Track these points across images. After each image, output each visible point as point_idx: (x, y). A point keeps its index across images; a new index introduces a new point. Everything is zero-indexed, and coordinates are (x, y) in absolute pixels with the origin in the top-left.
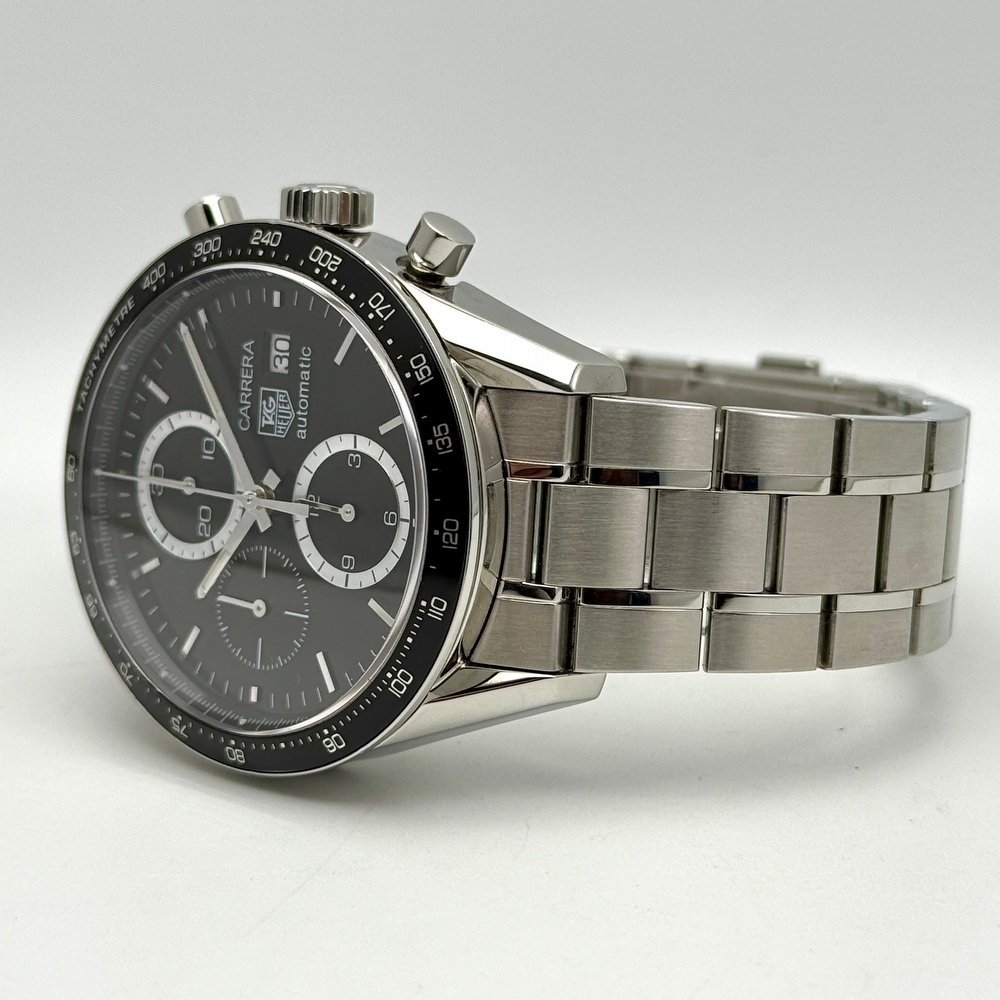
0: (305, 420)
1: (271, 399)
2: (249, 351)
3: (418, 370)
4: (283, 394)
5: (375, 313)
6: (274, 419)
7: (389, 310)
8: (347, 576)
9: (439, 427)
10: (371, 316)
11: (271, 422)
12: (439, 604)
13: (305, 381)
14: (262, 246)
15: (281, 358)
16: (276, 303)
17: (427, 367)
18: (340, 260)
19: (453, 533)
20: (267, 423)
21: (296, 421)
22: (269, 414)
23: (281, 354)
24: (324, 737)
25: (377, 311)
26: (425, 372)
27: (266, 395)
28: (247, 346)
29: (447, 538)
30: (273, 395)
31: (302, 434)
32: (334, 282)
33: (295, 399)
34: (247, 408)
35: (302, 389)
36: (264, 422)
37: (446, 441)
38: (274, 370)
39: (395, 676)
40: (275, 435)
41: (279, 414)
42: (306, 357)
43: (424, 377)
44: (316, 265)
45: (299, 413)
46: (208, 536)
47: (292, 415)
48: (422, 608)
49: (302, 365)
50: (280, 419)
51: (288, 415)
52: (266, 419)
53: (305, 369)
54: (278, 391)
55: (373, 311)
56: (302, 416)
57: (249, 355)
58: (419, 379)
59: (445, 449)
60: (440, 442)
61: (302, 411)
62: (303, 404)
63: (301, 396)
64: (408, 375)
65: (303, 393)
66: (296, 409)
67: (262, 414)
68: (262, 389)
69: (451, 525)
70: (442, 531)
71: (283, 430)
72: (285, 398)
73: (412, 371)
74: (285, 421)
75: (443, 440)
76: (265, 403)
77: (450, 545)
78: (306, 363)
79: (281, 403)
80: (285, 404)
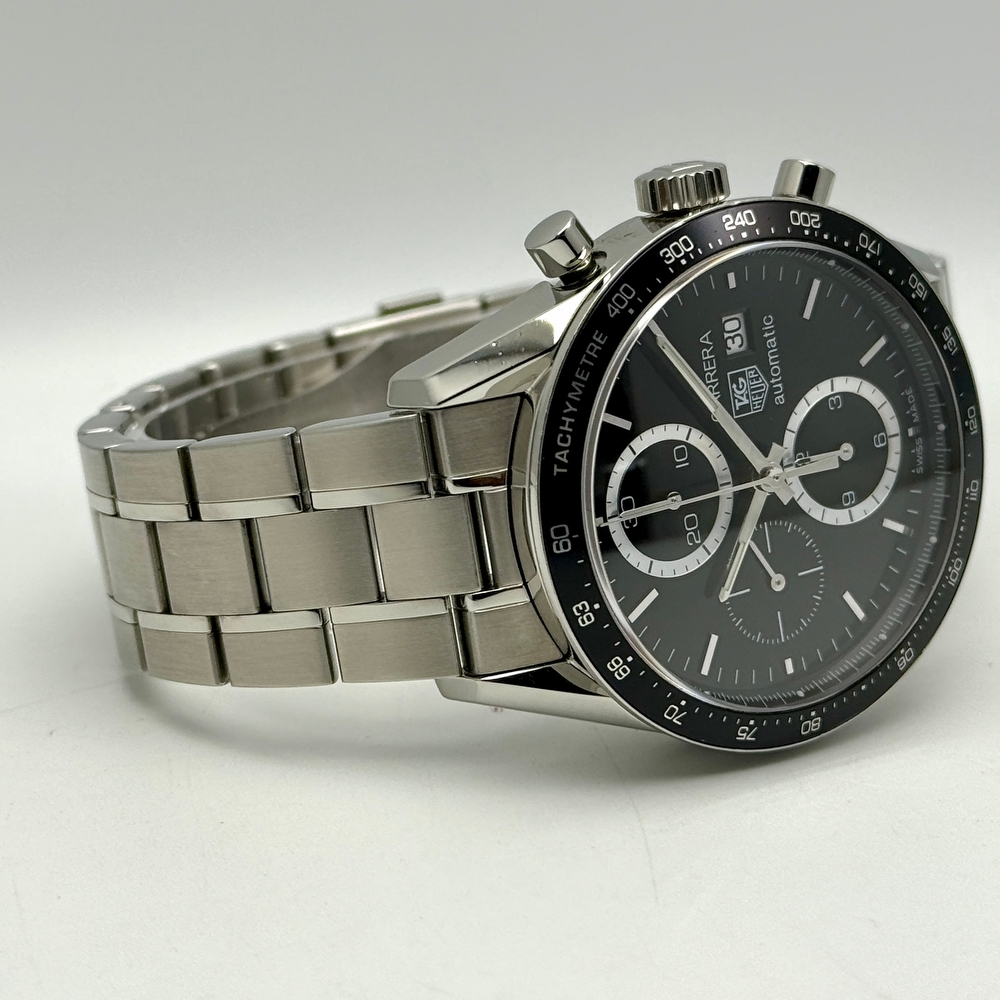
0: (780, 385)
1: (741, 380)
2: (708, 342)
3: (916, 289)
4: (752, 370)
5: (869, 252)
6: (748, 398)
8: (850, 511)
10: (868, 256)
11: (746, 402)
13: (772, 348)
15: (733, 338)
16: (732, 284)
20: (741, 404)
21: (772, 390)
22: (742, 395)
23: (732, 335)
24: (900, 658)
25: (869, 249)
27: (735, 379)
28: (705, 339)
30: (743, 375)
31: (780, 399)
32: (827, 236)
33: (766, 369)
35: (771, 358)
36: (738, 405)
40: (752, 412)
41: (752, 390)
42: (769, 325)
45: (773, 381)
46: (699, 541)
47: (766, 386)
49: (766, 335)
50: (754, 395)
51: (762, 387)
52: (740, 401)
53: (771, 337)
54: (746, 369)
55: (867, 251)
56: (775, 383)
57: (708, 346)
61: (775, 378)
62: (776, 371)
63: (771, 364)
64: (913, 296)
65: (773, 360)
66: (769, 377)
67: (735, 398)
68: (729, 374)
71: (759, 404)
72: (756, 373)
73: (913, 291)
74: (760, 394)
75: (950, 342)
76: (734, 386)
78: (770, 331)
79: (752, 379)
80: (757, 379)
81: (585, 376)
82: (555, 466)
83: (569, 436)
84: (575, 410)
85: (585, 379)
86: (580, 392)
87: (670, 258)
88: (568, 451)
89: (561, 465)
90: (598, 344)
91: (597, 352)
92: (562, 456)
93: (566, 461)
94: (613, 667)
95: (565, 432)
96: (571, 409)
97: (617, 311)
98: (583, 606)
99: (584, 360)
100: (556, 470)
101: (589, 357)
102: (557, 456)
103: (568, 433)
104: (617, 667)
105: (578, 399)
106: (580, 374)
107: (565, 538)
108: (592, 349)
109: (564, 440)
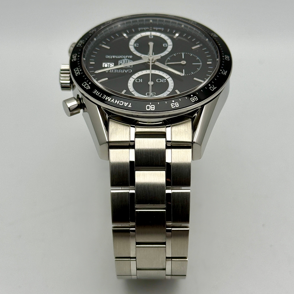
0: (127, 56)
4: (120, 62)
8: (169, 45)
13: (115, 57)
16: (94, 63)
21: (127, 58)
31: (131, 57)
33: (121, 59)
34: (125, 71)
42: (109, 57)
45: (125, 58)
46: (165, 79)
49: (111, 58)
50: (127, 62)
53: (112, 57)
57: (109, 71)
62: (122, 57)
65: (119, 57)
66: (124, 58)
74: (127, 61)
78: (110, 57)
79: (123, 62)
80: (123, 61)
81: (104, 96)
82: (128, 106)
83: (121, 102)
84: (113, 99)
85: (105, 96)
86: (109, 98)
87: (79, 74)
88: (125, 103)
89: (128, 105)
90: (97, 92)
91: (99, 92)
92: (126, 104)
93: (128, 103)
94: (193, 100)
95: (119, 103)
96: (113, 100)
97: (89, 87)
98: (172, 105)
99: (100, 96)
100: (130, 106)
101: (100, 95)
102: (125, 105)
103: (120, 102)
104: (193, 99)
105: (111, 98)
106: (104, 97)
107: (150, 107)
108: (97, 94)
109: (121, 103)
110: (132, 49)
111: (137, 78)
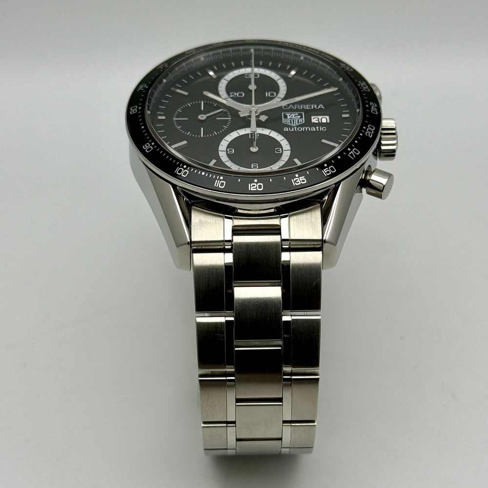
0: (293, 130)
1: (299, 117)
2: (319, 107)
3: (328, 169)
4: (303, 121)
5: (350, 151)
7: (353, 157)
8: (224, 151)
9: (304, 179)
10: (349, 149)
11: (289, 117)
12: (222, 184)
13: (311, 129)
14: (370, 107)
15: (318, 120)
16: (344, 116)
17: (330, 173)
18: (371, 137)
19: (256, 188)
20: (288, 116)
21: (291, 127)
22: (292, 116)
23: (320, 120)
24: (150, 143)
25: (352, 152)
26: (328, 172)
27: (301, 115)
28: (321, 106)
29: (254, 186)
30: (301, 117)
31: (286, 129)
32: (361, 134)
33: (302, 126)
34: (293, 108)
35: (306, 128)
36: (288, 115)
37: (299, 182)
38: (312, 117)
39: (184, 169)
40: (283, 119)
41: (293, 120)
42: (322, 129)
43: (326, 172)
44: (367, 127)
45: (295, 128)
46: (231, 96)
47: (294, 125)
48: (219, 178)
49: (317, 128)
50: (291, 121)
52: (290, 115)
53: (316, 129)
54: (304, 119)
55: (351, 150)
56: (294, 129)
57: (317, 107)
58: (324, 170)
59: (295, 182)
60: (297, 180)
61: (297, 129)
62: (300, 129)
63: (304, 128)
64: (326, 165)
66: (297, 126)
68: (303, 113)
69: (260, 187)
70: (257, 183)
71: (286, 122)
72: (301, 122)
73: (328, 167)
74: (291, 123)
75: (299, 181)
76: (297, 114)
77: (251, 187)
78: (319, 129)
79: (298, 120)
80: (298, 122)
110: (285, 144)
111: (273, 98)
